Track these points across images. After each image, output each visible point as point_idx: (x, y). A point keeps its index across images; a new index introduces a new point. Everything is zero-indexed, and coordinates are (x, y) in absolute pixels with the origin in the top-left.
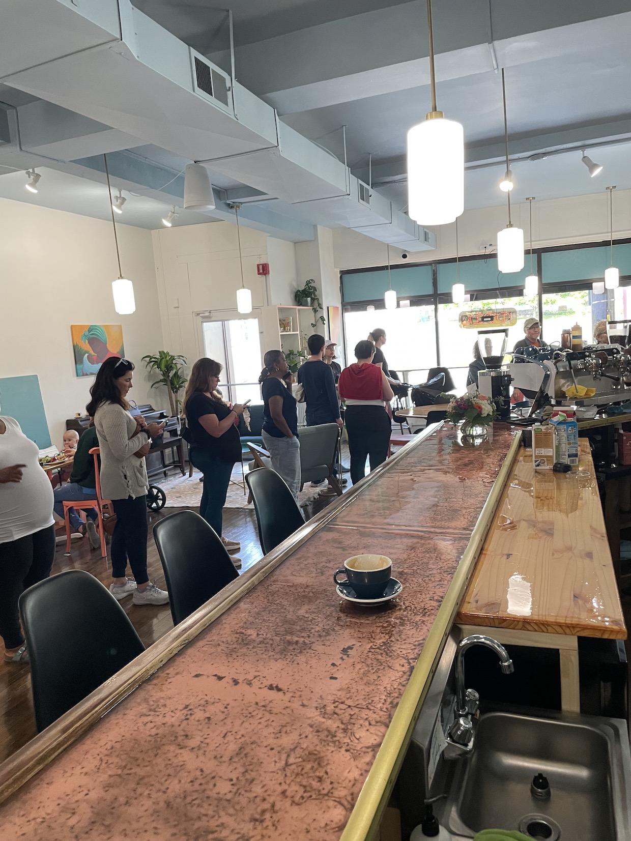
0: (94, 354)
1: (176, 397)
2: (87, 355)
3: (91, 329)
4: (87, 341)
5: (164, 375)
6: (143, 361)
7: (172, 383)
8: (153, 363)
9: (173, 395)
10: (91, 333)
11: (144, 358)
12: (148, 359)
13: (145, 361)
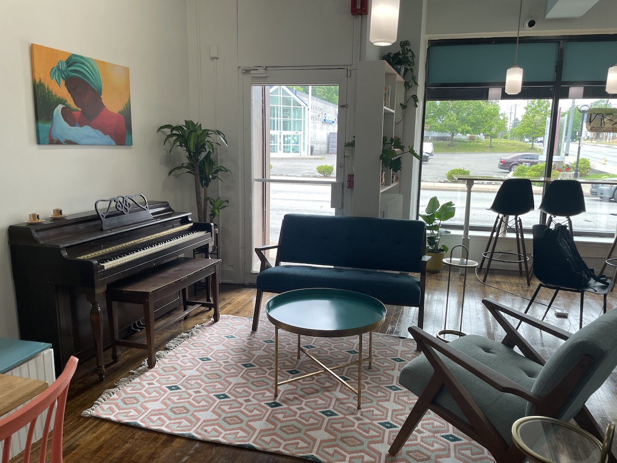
0: (75, 107)
1: (205, 194)
2: (60, 107)
3: (72, 60)
4: (63, 82)
5: (190, 157)
6: (159, 133)
7: (202, 171)
8: (175, 138)
9: (202, 190)
10: (72, 68)
11: (162, 127)
12: (168, 131)
13: (164, 133)
